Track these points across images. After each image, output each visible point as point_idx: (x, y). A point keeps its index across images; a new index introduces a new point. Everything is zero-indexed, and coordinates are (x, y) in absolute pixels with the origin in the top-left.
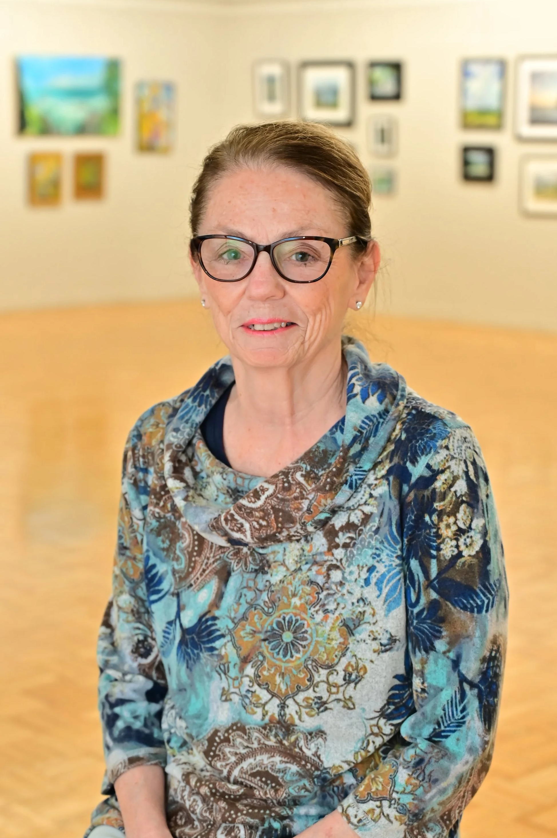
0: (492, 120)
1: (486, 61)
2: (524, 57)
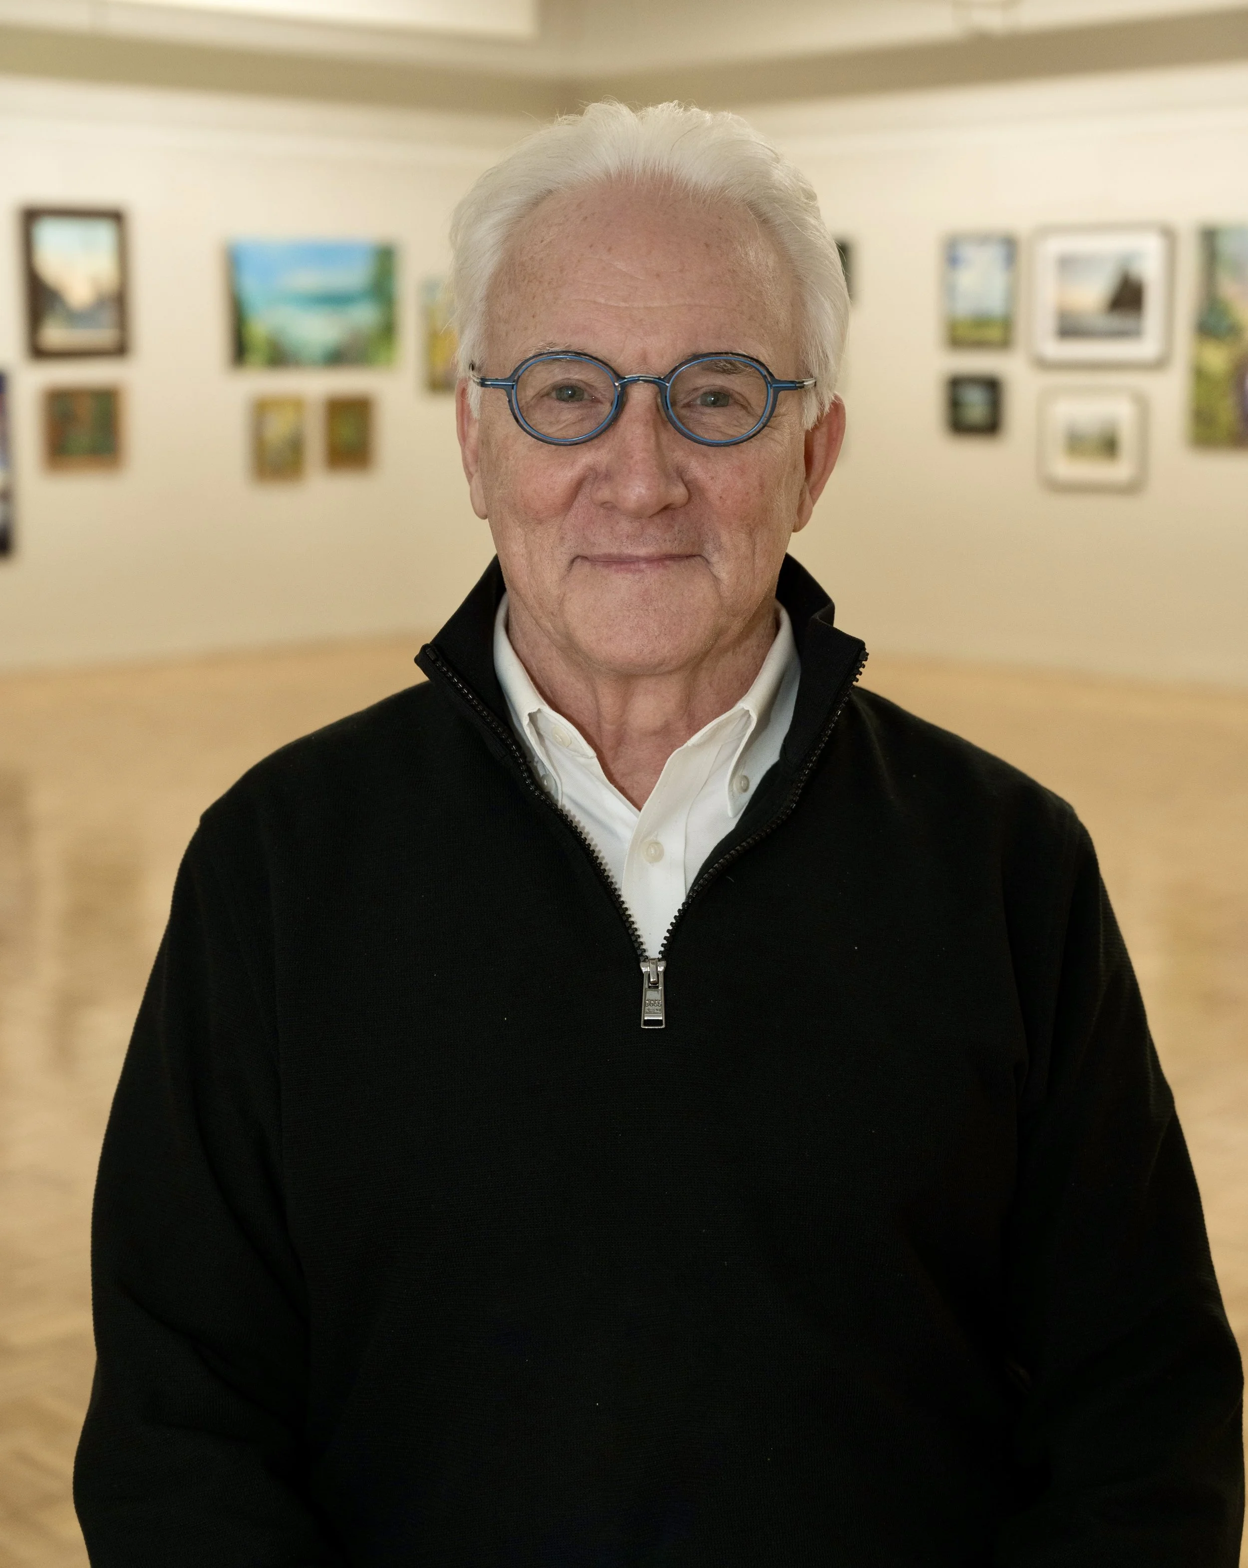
0: (994, 334)
1: (983, 239)
2: (1046, 231)
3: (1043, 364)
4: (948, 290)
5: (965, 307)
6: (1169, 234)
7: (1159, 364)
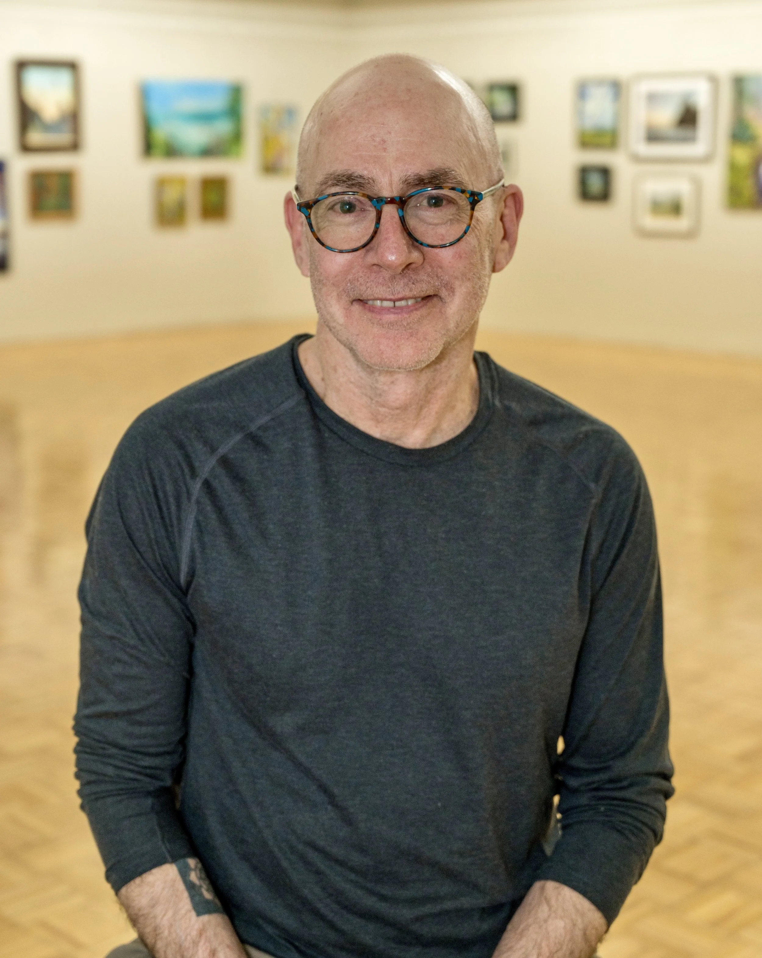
0: (606, 139)
1: (600, 82)
2: (640, 77)
3: (637, 159)
4: (579, 113)
5: (589, 123)
6: (713, 80)
7: (707, 159)
